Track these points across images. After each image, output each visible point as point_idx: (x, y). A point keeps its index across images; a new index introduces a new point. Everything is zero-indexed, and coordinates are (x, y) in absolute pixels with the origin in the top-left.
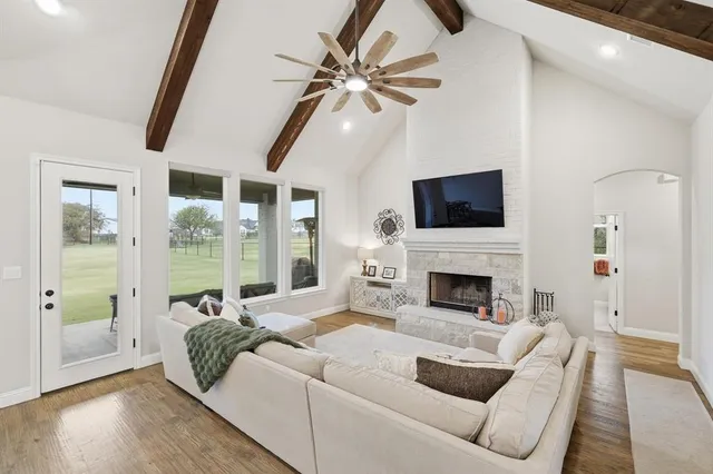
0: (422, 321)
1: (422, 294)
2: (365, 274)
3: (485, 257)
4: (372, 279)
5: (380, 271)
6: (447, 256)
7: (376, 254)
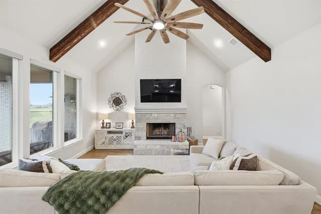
0: (148, 147)
1: (144, 134)
2: (103, 127)
3: (172, 115)
4: (109, 130)
5: (113, 125)
6: (156, 115)
7: (110, 116)
